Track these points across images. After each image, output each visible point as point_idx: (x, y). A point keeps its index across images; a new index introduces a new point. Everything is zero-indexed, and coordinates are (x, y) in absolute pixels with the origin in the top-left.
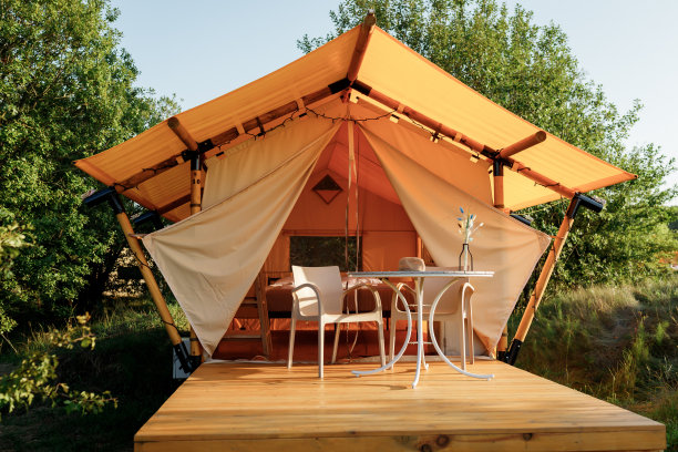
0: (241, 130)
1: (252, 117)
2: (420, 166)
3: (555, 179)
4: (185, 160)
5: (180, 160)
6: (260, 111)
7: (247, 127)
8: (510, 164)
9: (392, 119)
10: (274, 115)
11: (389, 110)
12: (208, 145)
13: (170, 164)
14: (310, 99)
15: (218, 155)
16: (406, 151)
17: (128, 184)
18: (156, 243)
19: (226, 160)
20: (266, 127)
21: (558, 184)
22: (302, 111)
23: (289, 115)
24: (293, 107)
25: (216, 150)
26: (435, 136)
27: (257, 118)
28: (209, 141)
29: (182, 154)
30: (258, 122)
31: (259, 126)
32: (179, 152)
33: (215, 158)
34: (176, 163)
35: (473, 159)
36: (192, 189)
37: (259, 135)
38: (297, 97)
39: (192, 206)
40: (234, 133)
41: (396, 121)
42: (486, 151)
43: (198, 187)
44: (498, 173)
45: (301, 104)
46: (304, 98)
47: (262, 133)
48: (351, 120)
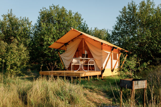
1: (71, 39)
2: (92, 44)
4: (65, 45)
6: (72, 39)
7: (71, 41)
10: (74, 39)
13: (63, 46)
14: (78, 36)
16: (90, 42)
18: (62, 56)
24: (76, 38)
31: (72, 40)
36: (65, 49)
38: (76, 36)
40: (69, 42)
44: (102, 44)
45: (77, 37)
47: (73, 41)
48: (83, 38)
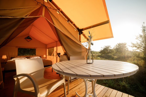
8: (82, 33)
9: (57, 12)
11: (57, 9)
26: (68, 21)
35: (75, 30)
41: (58, 13)
42: (78, 29)
48: (45, 6)
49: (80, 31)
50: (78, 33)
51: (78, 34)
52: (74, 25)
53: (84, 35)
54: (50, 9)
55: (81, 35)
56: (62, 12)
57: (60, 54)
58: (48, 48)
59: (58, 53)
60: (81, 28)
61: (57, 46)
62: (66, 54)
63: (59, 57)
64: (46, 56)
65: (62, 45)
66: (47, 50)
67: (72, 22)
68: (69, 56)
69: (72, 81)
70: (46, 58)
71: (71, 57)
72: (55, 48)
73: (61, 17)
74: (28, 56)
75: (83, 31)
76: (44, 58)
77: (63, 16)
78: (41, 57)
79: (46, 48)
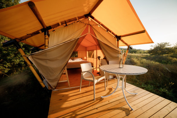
0: (60, 24)
1: (63, 20)
3: (126, 43)
4: (42, 32)
5: (40, 32)
6: (66, 19)
7: (62, 23)
8: (120, 39)
9: (98, 26)
10: (70, 21)
11: (98, 24)
12: (50, 28)
13: (37, 33)
14: (80, 18)
15: (53, 31)
17: (22, 39)
18: (34, 58)
19: (55, 33)
20: (68, 24)
21: (127, 44)
22: (78, 21)
23: (74, 21)
24: (75, 19)
25: (52, 29)
26: (107, 31)
27: (65, 21)
28: (50, 26)
29: (41, 30)
30: (65, 22)
31: (65, 23)
32: (40, 29)
33: (52, 32)
34: (39, 33)
35: (113, 37)
36: (45, 41)
37: (65, 26)
38: (76, 16)
39: (45, 46)
40: (58, 25)
41: (99, 26)
42: (116, 36)
43: (47, 40)
44: (118, 41)
45: (77, 18)
46: (78, 17)
47: (66, 25)
48: (90, 24)
49: (118, 38)
50: (117, 39)
51: (117, 41)
52: (113, 33)
53: (122, 41)
54: (93, 26)
55: (119, 41)
56: (102, 25)
57: (100, 57)
58: (88, 51)
59: (98, 57)
60: (120, 35)
61: (96, 50)
62: (105, 58)
63: (99, 60)
64: (86, 57)
65: (101, 49)
66: (87, 52)
67: (111, 32)
68: (108, 60)
69: (110, 80)
70: (86, 59)
71: (110, 62)
72: (95, 51)
73: (101, 29)
74: (72, 58)
75: (121, 38)
76: (85, 60)
77: (103, 28)
78: (82, 58)
79: (86, 51)
